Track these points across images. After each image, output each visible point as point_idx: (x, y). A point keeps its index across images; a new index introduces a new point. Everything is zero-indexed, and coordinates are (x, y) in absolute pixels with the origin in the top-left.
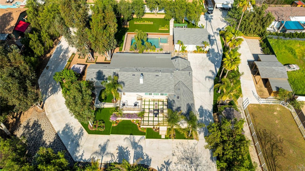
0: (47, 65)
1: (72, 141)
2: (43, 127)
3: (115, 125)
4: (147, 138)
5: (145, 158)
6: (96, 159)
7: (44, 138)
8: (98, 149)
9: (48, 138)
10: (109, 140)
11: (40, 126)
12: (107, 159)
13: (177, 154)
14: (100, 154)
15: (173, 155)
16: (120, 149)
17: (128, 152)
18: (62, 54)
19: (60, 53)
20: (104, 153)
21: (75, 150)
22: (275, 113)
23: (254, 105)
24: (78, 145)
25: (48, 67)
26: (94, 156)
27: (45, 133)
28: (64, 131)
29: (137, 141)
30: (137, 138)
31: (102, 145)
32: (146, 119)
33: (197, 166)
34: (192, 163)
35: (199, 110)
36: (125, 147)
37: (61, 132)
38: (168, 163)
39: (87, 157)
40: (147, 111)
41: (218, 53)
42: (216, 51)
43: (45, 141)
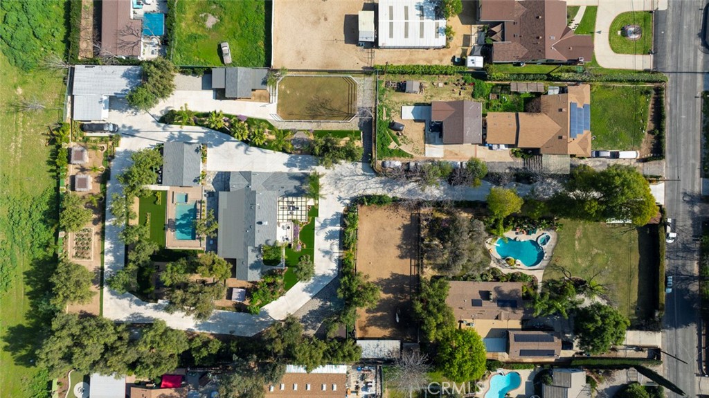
0: (229, 333)
1: (320, 281)
2: (305, 312)
3: (305, 246)
4: (317, 216)
5: (335, 217)
6: (336, 258)
7: (316, 308)
8: (327, 258)
9: (317, 304)
10: (319, 249)
11: (304, 317)
12: (336, 248)
13: (332, 190)
14: (331, 255)
15: (333, 194)
16: (327, 238)
17: (329, 232)
18: (211, 321)
19: (210, 323)
20: (330, 252)
21: (329, 277)
22: (288, 92)
23: (278, 110)
24: (324, 275)
25: (231, 332)
26: (333, 259)
27: (311, 309)
28: (310, 292)
29: (320, 225)
30: (317, 224)
31: (323, 254)
32: (299, 218)
33: (342, 175)
34: (340, 179)
35: (288, 167)
36: (325, 235)
37: (311, 294)
38: (340, 199)
39: (334, 266)
40: (290, 217)
41: (205, 133)
42: (202, 135)
43: (320, 307)
